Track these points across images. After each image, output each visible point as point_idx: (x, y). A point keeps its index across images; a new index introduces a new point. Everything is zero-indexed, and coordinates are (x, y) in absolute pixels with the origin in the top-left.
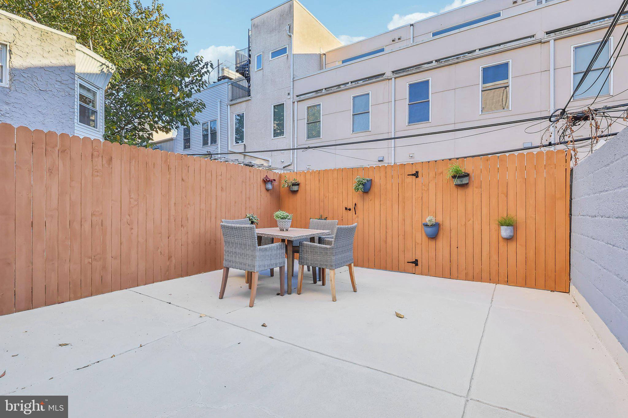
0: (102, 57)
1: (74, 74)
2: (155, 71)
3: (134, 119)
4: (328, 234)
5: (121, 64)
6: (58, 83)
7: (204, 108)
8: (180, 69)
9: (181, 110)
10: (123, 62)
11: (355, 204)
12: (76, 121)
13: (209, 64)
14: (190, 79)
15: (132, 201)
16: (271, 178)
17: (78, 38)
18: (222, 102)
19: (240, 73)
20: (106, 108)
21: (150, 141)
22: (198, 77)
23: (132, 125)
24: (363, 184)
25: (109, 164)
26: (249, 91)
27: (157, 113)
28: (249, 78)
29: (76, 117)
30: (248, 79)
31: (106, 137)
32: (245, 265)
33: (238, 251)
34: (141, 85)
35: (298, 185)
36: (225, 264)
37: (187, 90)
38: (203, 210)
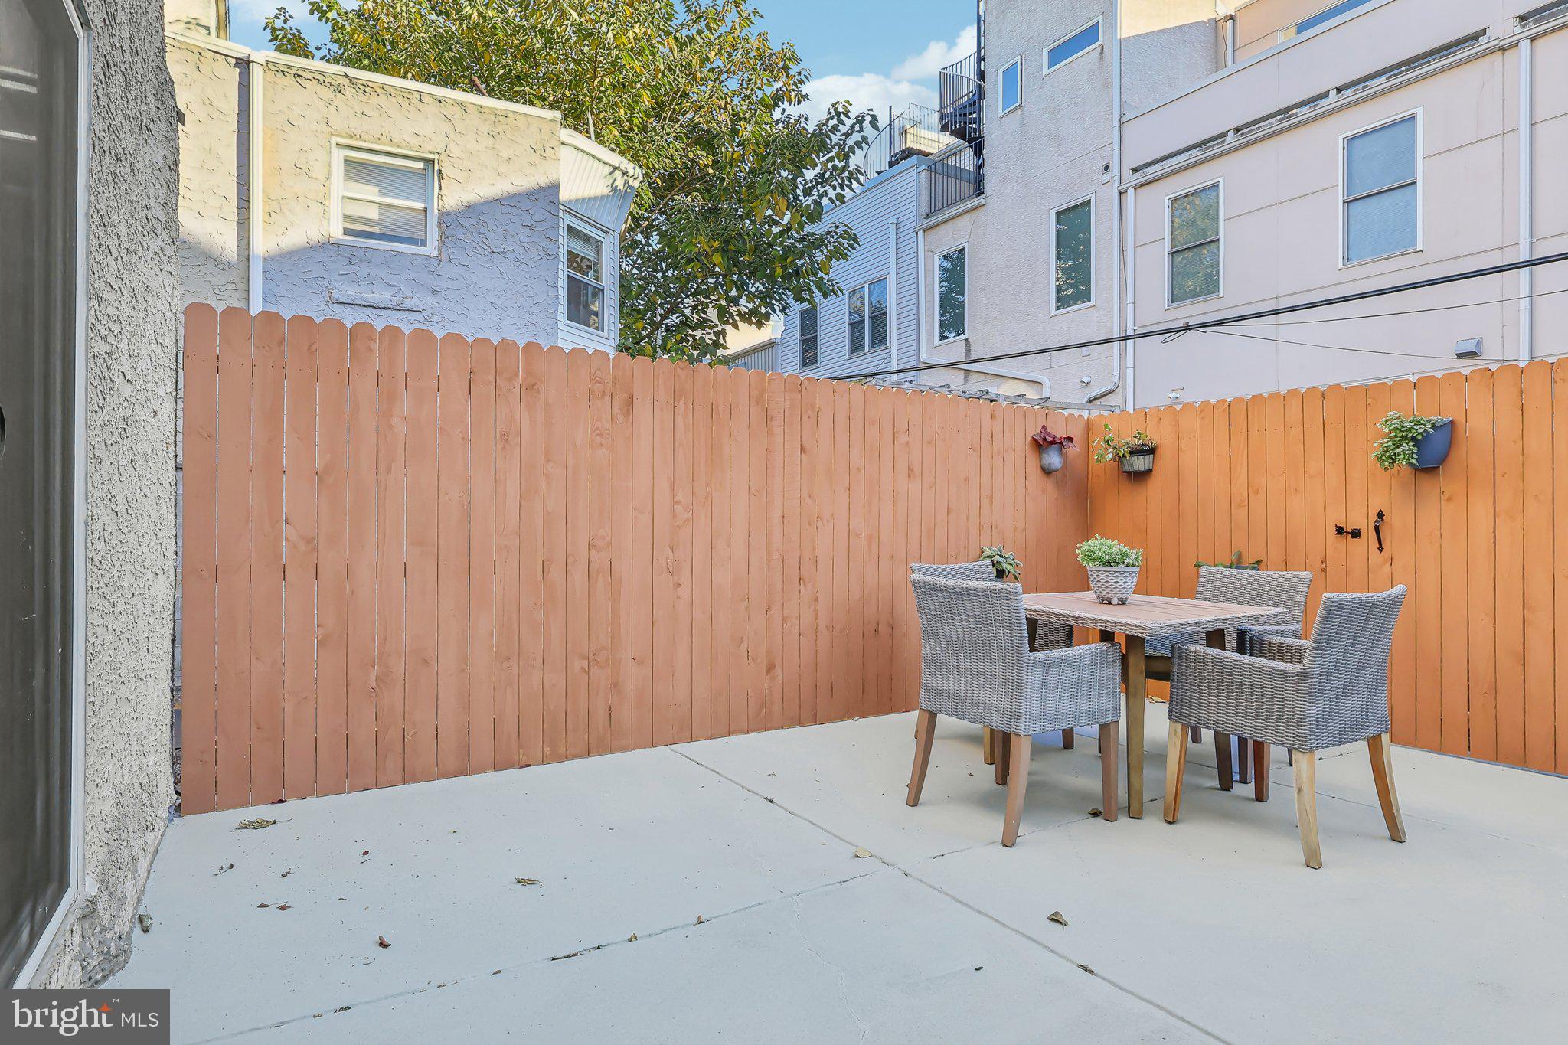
0: (614, 150)
1: (556, 203)
2: (731, 165)
3: (683, 299)
4: (1278, 619)
5: (653, 162)
6: (527, 231)
7: (856, 245)
8: (793, 147)
9: (796, 260)
10: (658, 155)
11: (1381, 515)
12: (560, 317)
13: (868, 119)
14: (818, 170)
15: (679, 508)
16: (1060, 433)
17: (565, 117)
18: (901, 225)
19: (953, 133)
20: (621, 277)
21: (720, 352)
22: (836, 162)
23: (678, 315)
24: (1413, 439)
25: (627, 414)
26: (980, 181)
27: (735, 277)
28: (980, 142)
29: (560, 309)
30: (976, 144)
31: (622, 348)
32: (987, 708)
33: (965, 663)
34: (700, 210)
35: (1152, 451)
36: (925, 698)
37: (809, 202)
38: (857, 535)
